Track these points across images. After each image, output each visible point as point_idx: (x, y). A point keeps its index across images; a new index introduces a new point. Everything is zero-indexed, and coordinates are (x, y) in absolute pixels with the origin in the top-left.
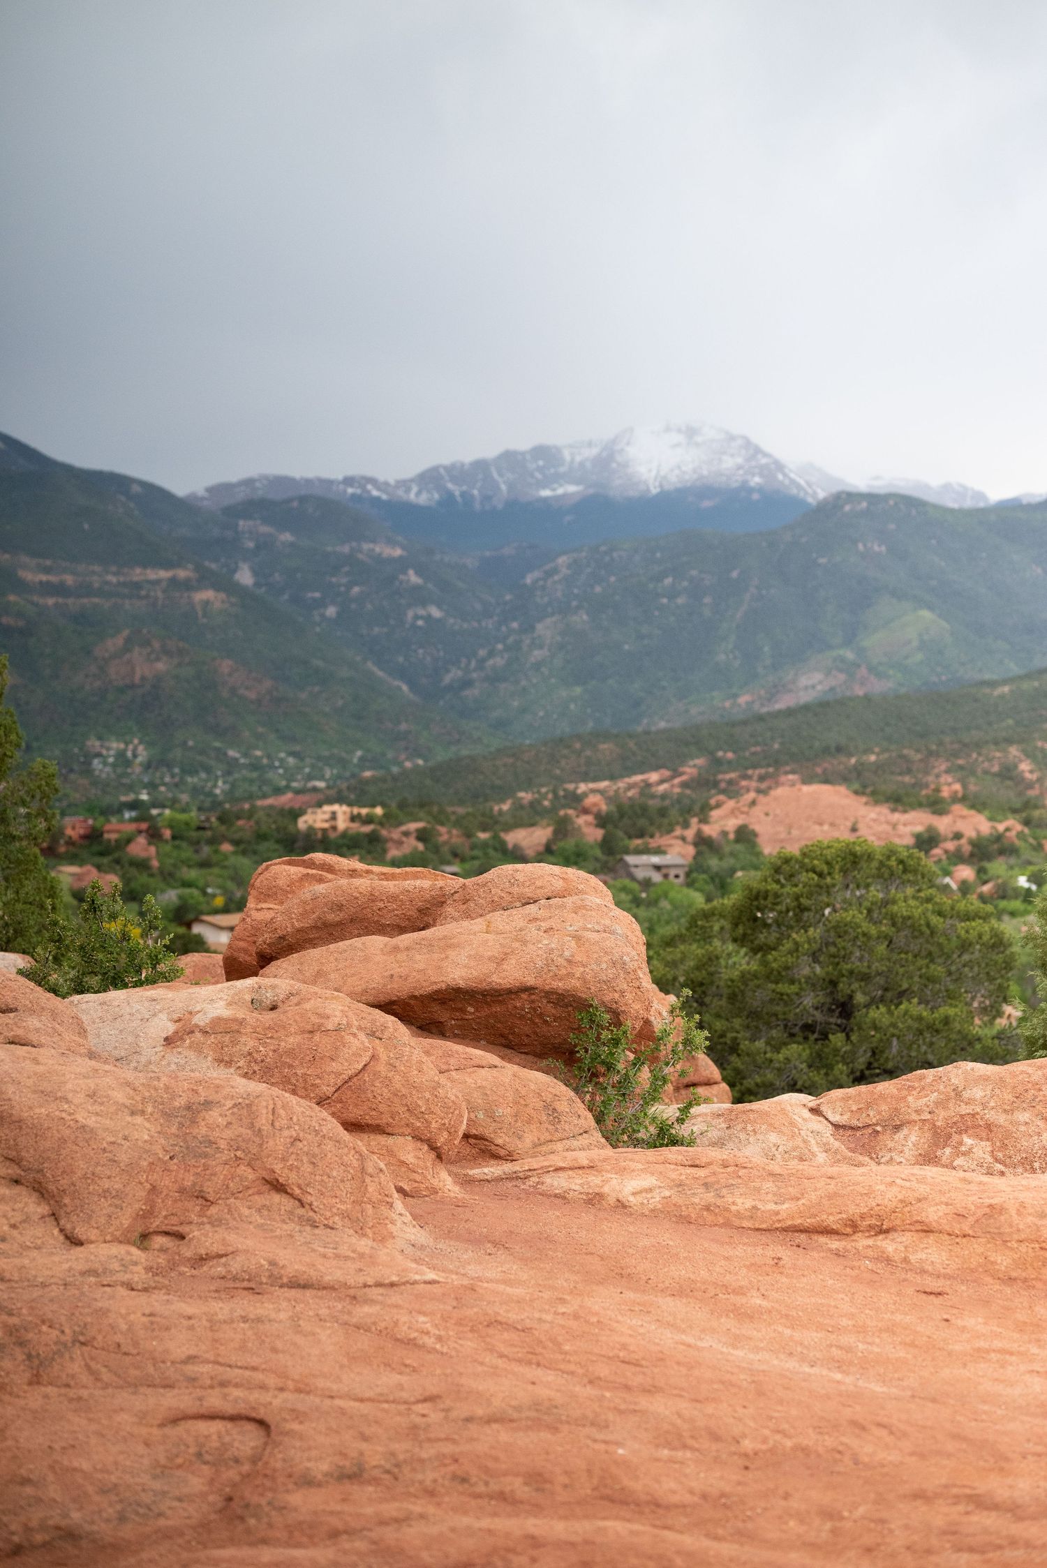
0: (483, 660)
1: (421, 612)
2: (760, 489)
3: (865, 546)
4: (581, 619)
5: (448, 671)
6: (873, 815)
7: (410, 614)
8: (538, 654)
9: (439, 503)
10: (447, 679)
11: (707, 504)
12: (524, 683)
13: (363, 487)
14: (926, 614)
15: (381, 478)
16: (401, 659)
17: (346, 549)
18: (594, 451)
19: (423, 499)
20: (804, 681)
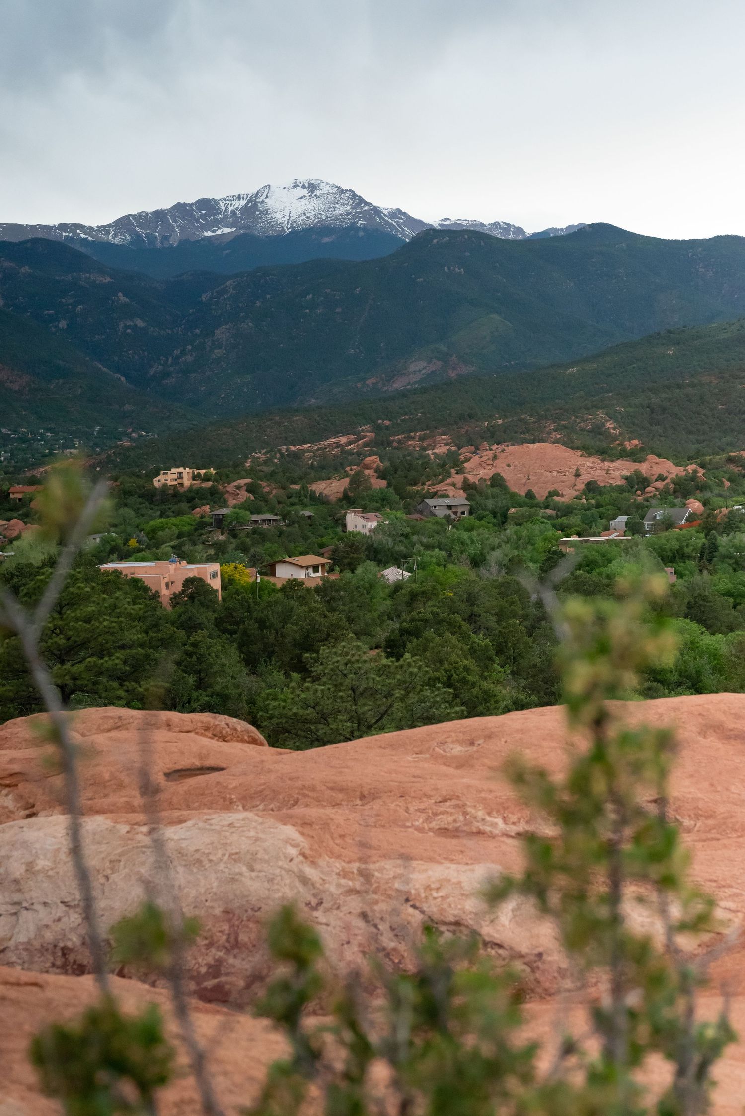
0: (178, 357)
1: (129, 323)
2: (364, 229)
3: (449, 268)
4: (248, 325)
5: (152, 366)
6: (589, 464)
7: (121, 325)
8: (218, 352)
9: (131, 243)
10: (152, 372)
11: (326, 240)
12: (208, 373)
13: (74, 232)
14: (495, 316)
15: (87, 224)
16: (116, 358)
17: (69, 277)
18: (243, 202)
19: (118, 240)
20: (413, 367)
